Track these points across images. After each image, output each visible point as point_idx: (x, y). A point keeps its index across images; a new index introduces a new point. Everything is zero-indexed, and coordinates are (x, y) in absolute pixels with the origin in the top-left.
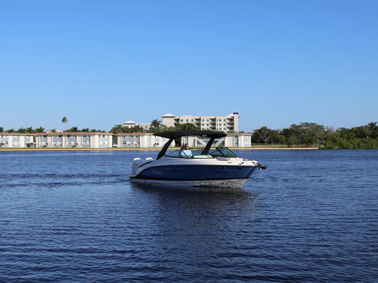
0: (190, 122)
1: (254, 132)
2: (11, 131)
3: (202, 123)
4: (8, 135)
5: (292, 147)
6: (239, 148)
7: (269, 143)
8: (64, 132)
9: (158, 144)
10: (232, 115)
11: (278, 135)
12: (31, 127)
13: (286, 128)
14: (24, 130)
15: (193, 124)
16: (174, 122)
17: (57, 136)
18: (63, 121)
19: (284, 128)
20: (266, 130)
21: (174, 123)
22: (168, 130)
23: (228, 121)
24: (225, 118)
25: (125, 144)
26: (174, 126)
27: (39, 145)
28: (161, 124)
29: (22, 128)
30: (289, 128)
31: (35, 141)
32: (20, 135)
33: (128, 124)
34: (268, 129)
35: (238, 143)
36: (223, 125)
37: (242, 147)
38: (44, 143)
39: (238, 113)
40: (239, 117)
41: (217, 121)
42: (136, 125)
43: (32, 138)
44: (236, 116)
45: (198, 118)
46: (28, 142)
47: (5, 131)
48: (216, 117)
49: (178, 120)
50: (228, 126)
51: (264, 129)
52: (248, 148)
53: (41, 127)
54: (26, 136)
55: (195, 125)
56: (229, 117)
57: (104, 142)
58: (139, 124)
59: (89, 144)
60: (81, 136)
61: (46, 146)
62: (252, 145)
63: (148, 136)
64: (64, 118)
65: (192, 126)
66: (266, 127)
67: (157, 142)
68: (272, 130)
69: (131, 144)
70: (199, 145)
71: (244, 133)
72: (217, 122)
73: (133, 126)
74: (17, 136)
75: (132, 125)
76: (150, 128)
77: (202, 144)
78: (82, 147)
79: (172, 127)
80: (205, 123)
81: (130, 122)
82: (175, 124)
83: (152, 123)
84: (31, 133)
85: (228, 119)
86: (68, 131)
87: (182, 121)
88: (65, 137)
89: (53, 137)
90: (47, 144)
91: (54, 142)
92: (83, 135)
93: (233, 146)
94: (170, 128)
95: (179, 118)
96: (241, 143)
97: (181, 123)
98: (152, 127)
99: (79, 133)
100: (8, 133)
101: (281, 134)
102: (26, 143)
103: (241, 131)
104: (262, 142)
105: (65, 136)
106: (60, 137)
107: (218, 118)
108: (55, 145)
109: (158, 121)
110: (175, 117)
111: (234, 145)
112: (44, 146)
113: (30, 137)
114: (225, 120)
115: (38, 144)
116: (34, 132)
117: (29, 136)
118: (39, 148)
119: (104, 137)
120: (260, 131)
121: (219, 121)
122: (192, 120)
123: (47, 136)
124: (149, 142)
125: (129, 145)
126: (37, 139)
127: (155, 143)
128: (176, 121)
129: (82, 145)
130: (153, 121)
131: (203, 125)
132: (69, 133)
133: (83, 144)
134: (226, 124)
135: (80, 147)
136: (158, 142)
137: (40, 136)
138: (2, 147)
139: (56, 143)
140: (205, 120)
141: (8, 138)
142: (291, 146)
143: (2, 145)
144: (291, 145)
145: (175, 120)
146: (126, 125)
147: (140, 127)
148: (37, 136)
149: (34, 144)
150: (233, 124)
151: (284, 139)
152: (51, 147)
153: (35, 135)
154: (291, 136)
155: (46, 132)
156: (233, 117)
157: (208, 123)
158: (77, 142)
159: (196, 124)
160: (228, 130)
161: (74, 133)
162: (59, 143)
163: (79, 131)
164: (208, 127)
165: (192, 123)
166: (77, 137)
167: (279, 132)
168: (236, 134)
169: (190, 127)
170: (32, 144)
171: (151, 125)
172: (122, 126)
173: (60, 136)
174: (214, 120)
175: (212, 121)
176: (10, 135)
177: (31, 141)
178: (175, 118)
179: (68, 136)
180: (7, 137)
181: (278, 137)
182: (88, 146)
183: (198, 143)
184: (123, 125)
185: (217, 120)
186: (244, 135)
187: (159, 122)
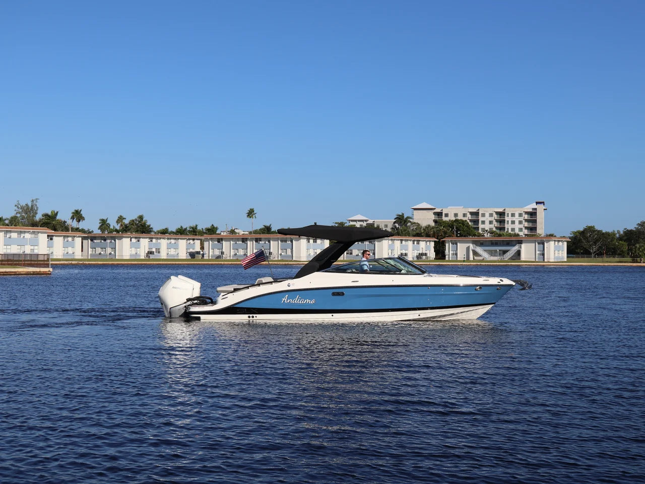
0: (460, 217)
1: (572, 235)
2: (164, 232)
3: (481, 219)
4: (160, 238)
5: (640, 263)
6: (546, 262)
7: (599, 254)
8: (250, 233)
9: (406, 255)
10: (534, 206)
11: (615, 241)
12: (196, 226)
13: (629, 228)
14: (186, 229)
15: (466, 221)
16: (433, 217)
17: (238, 240)
18: (248, 216)
19: (625, 229)
20: (594, 231)
21: (434, 219)
22: (423, 231)
23: (526, 217)
24: (522, 210)
25: (351, 254)
26: (433, 224)
27: (210, 255)
28: (411, 220)
29: (181, 227)
30: (634, 229)
31: (202, 248)
32: (178, 239)
33: (355, 221)
34: (597, 230)
35: (543, 255)
36: (517, 222)
37: (551, 261)
38: (217, 252)
39: (543, 203)
40: (546, 209)
41: (508, 216)
42: (368, 222)
43: (198, 243)
44: (540, 208)
45: (474, 210)
46: (191, 250)
47: (155, 231)
48: (505, 210)
49: (439, 214)
50: (526, 224)
51: (590, 229)
52: (562, 262)
53: (213, 225)
54: (189, 239)
55: (470, 223)
56: (529, 208)
57: (315, 251)
58: (374, 222)
59: (290, 254)
60: (277, 239)
61: (220, 256)
62: (568, 257)
63: (390, 241)
64: (251, 209)
65: (463, 224)
66: (593, 227)
67: (404, 252)
68: (604, 231)
69: (360, 254)
70: (475, 258)
71: (555, 236)
72: (506, 219)
73: (364, 224)
74: (175, 239)
75: (362, 223)
76: (392, 228)
77: (481, 256)
78: (279, 259)
79: (429, 226)
80: (487, 219)
81: (358, 218)
82: (435, 221)
83: (395, 219)
84: (196, 235)
85: (526, 213)
86: (256, 232)
87: (447, 215)
88: (252, 242)
89: (232, 242)
90: (222, 253)
91: (233, 249)
92: (282, 239)
93: (535, 260)
94: (426, 227)
95: (442, 210)
96: (549, 254)
97: (444, 219)
98: (395, 227)
99: (274, 236)
100: (160, 236)
101: (621, 238)
102: (189, 251)
103: (549, 233)
104: (586, 253)
105: (251, 240)
106: (243, 242)
107: (509, 211)
108: (236, 255)
109: (405, 217)
110: (434, 209)
111: (537, 257)
112: (218, 257)
113: (196, 241)
114: (520, 215)
115: (207, 252)
116: (201, 233)
117: (194, 240)
118: (209, 260)
119: (316, 242)
120: (583, 233)
121: (510, 215)
122: (464, 215)
123: (222, 239)
124: (390, 251)
125: (357, 255)
126: (206, 244)
127: (401, 253)
128: (437, 216)
129: (279, 256)
130: (396, 217)
131: (483, 222)
132: (258, 236)
133: (281, 255)
134: (524, 221)
135: (277, 259)
136: (407, 252)
137: (212, 239)
138: (151, 258)
139: (236, 251)
140: (487, 215)
141: (159, 243)
142: (639, 261)
143: (150, 255)
144: (639, 259)
145: (435, 213)
146: (352, 223)
147: (376, 226)
148: (207, 240)
149: (201, 253)
150: (535, 221)
151: (625, 248)
152: (229, 258)
153: (203, 238)
154: (638, 243)
155: (220, 234)
156: (536, 209)
157: (492, 219)
158: (271, 251)
159: (471, 221)
160: (526, 232)
161: (266, 236)
162: (241, 252)
163: (274, 232)
164: (492, 226)
165: (464, 219)
166: (271, 242)
167: (618, 235)
168: (541, 238)
169: (460, 226)
170: (198, 253)
171: (395, 223)
172: (346, 225)
173: (244, 240)
174: (501, 214)
175: (499, 216)
176: (164, 238)
177: (197, 248)
178: (435, 211)
179: (257, 240)
180: (159, 241)
181: (615, 245)
182: (288, 256)
183: (475, 253)
184: (347, 221)
185: (508, 214)
186: (555, 241)
187: (408, 218)
